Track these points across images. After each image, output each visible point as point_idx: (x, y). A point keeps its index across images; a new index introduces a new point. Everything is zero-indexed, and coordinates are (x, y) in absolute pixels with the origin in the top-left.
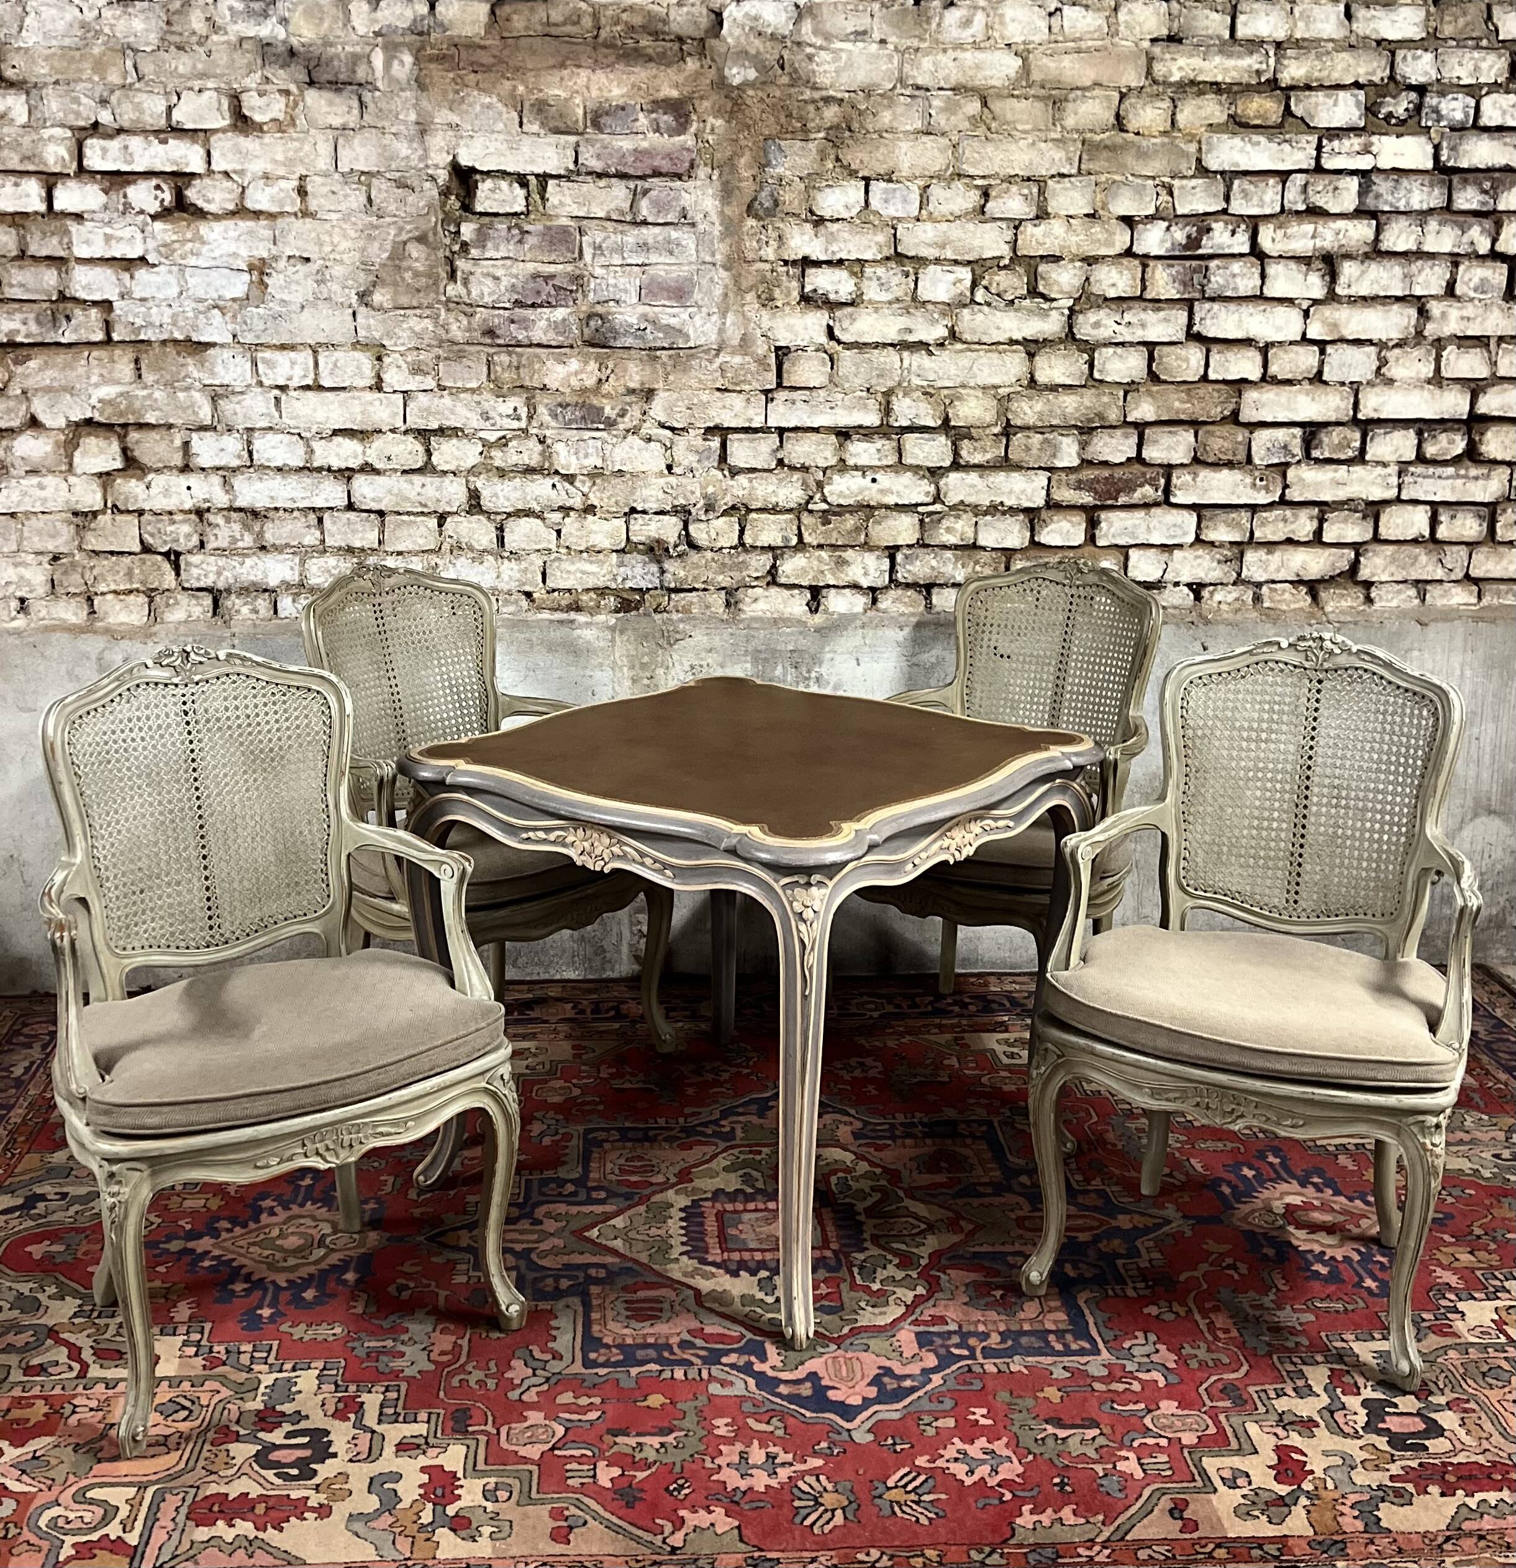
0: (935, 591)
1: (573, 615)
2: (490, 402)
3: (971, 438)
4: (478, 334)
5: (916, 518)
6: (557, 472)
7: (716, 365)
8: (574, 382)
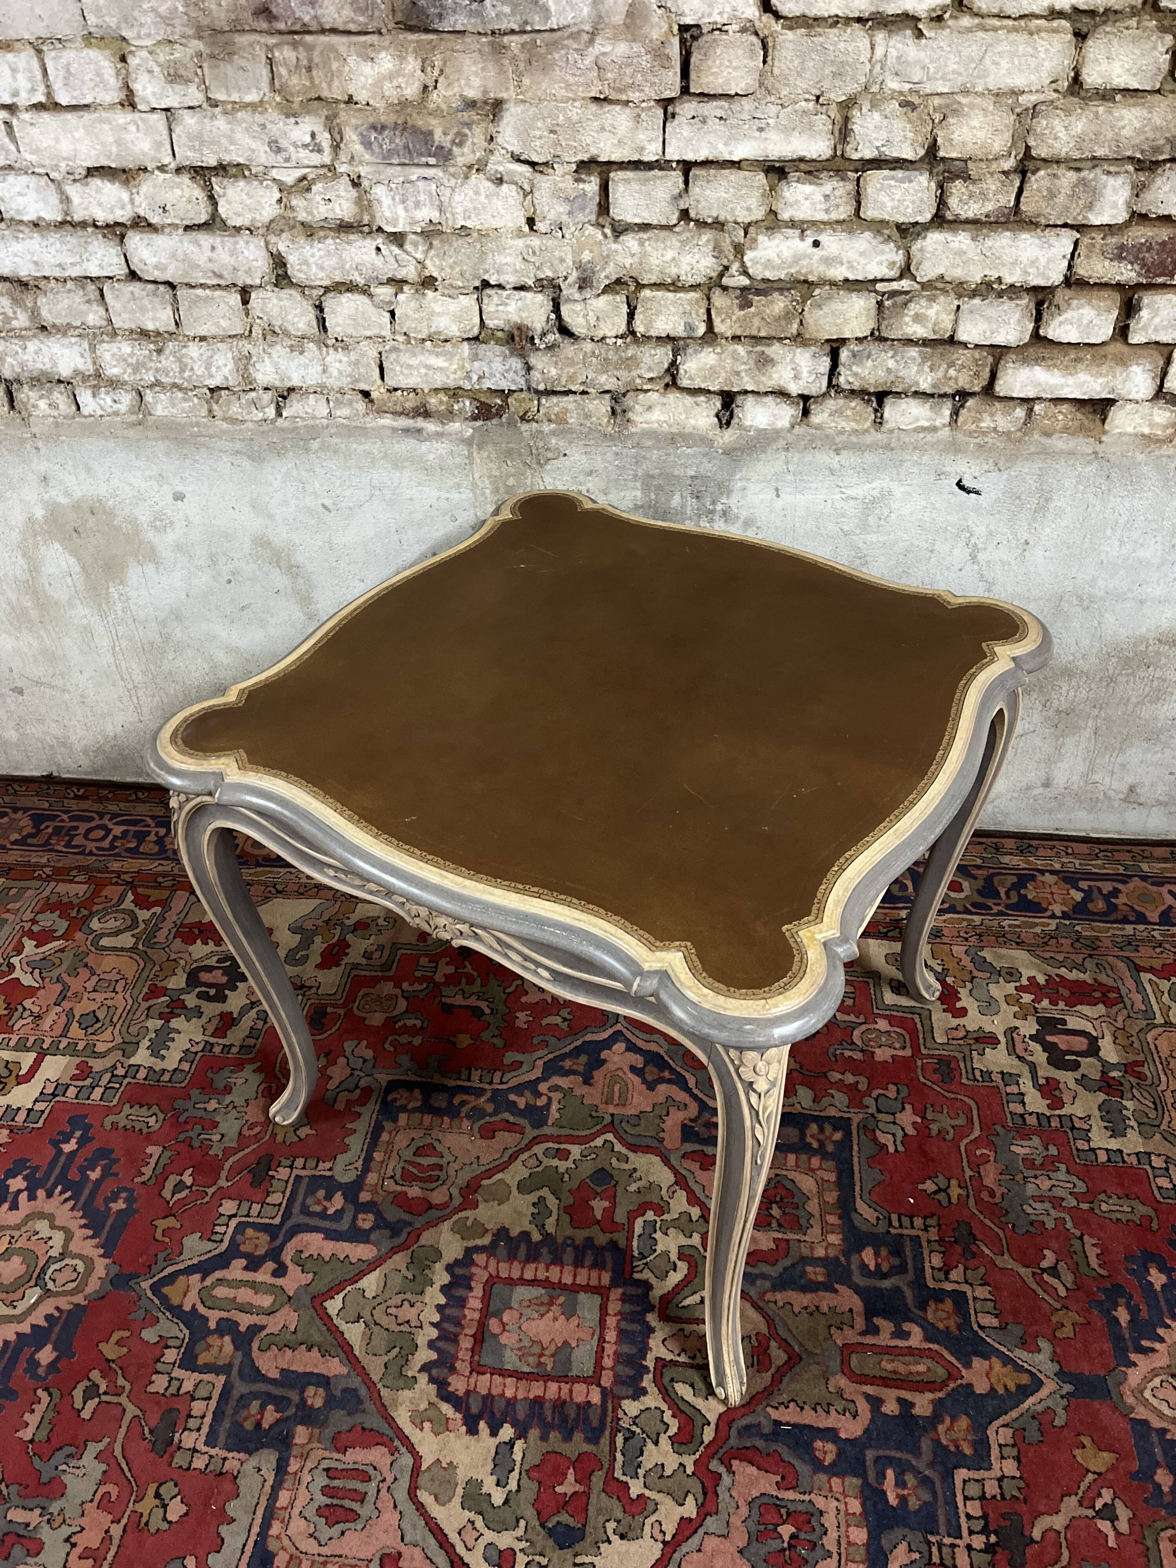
0: (889, 401)
1: (420, 422)
2: (278, 125)
3: (967, 178)
4: (247, 15)
5: (872, 300)
6: (380, 229)
7: (588, 61)
8: (389, 89)
